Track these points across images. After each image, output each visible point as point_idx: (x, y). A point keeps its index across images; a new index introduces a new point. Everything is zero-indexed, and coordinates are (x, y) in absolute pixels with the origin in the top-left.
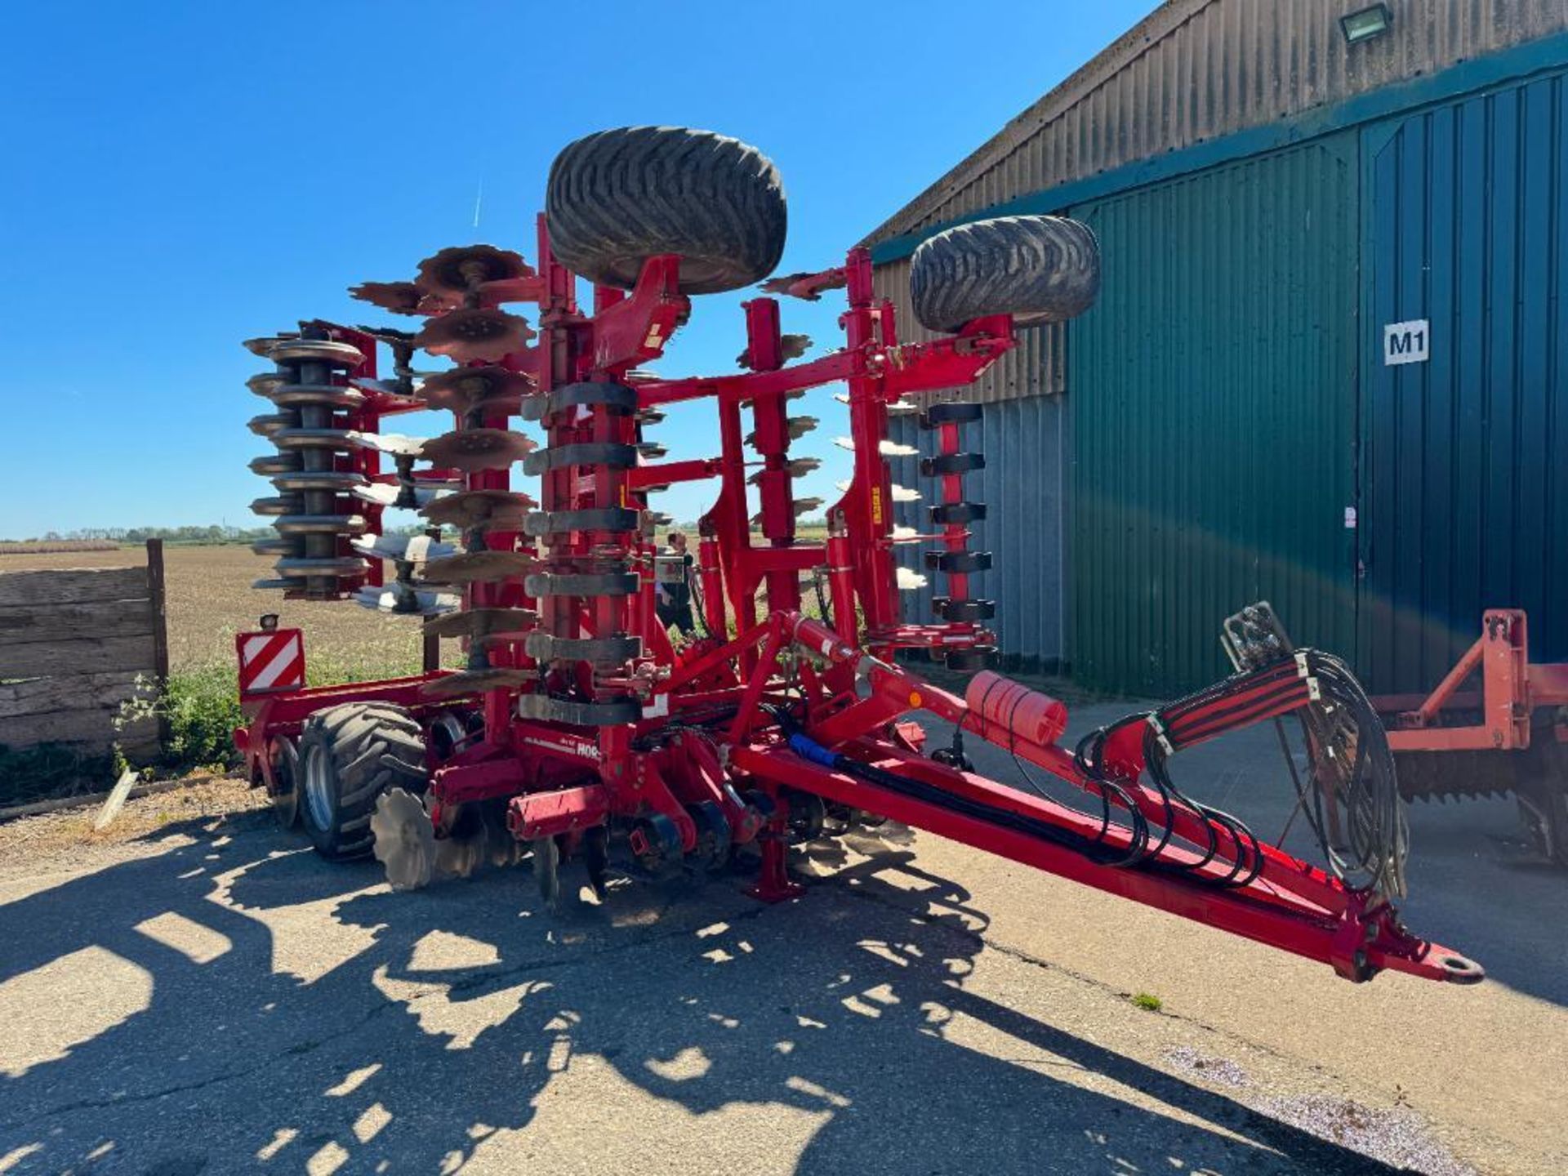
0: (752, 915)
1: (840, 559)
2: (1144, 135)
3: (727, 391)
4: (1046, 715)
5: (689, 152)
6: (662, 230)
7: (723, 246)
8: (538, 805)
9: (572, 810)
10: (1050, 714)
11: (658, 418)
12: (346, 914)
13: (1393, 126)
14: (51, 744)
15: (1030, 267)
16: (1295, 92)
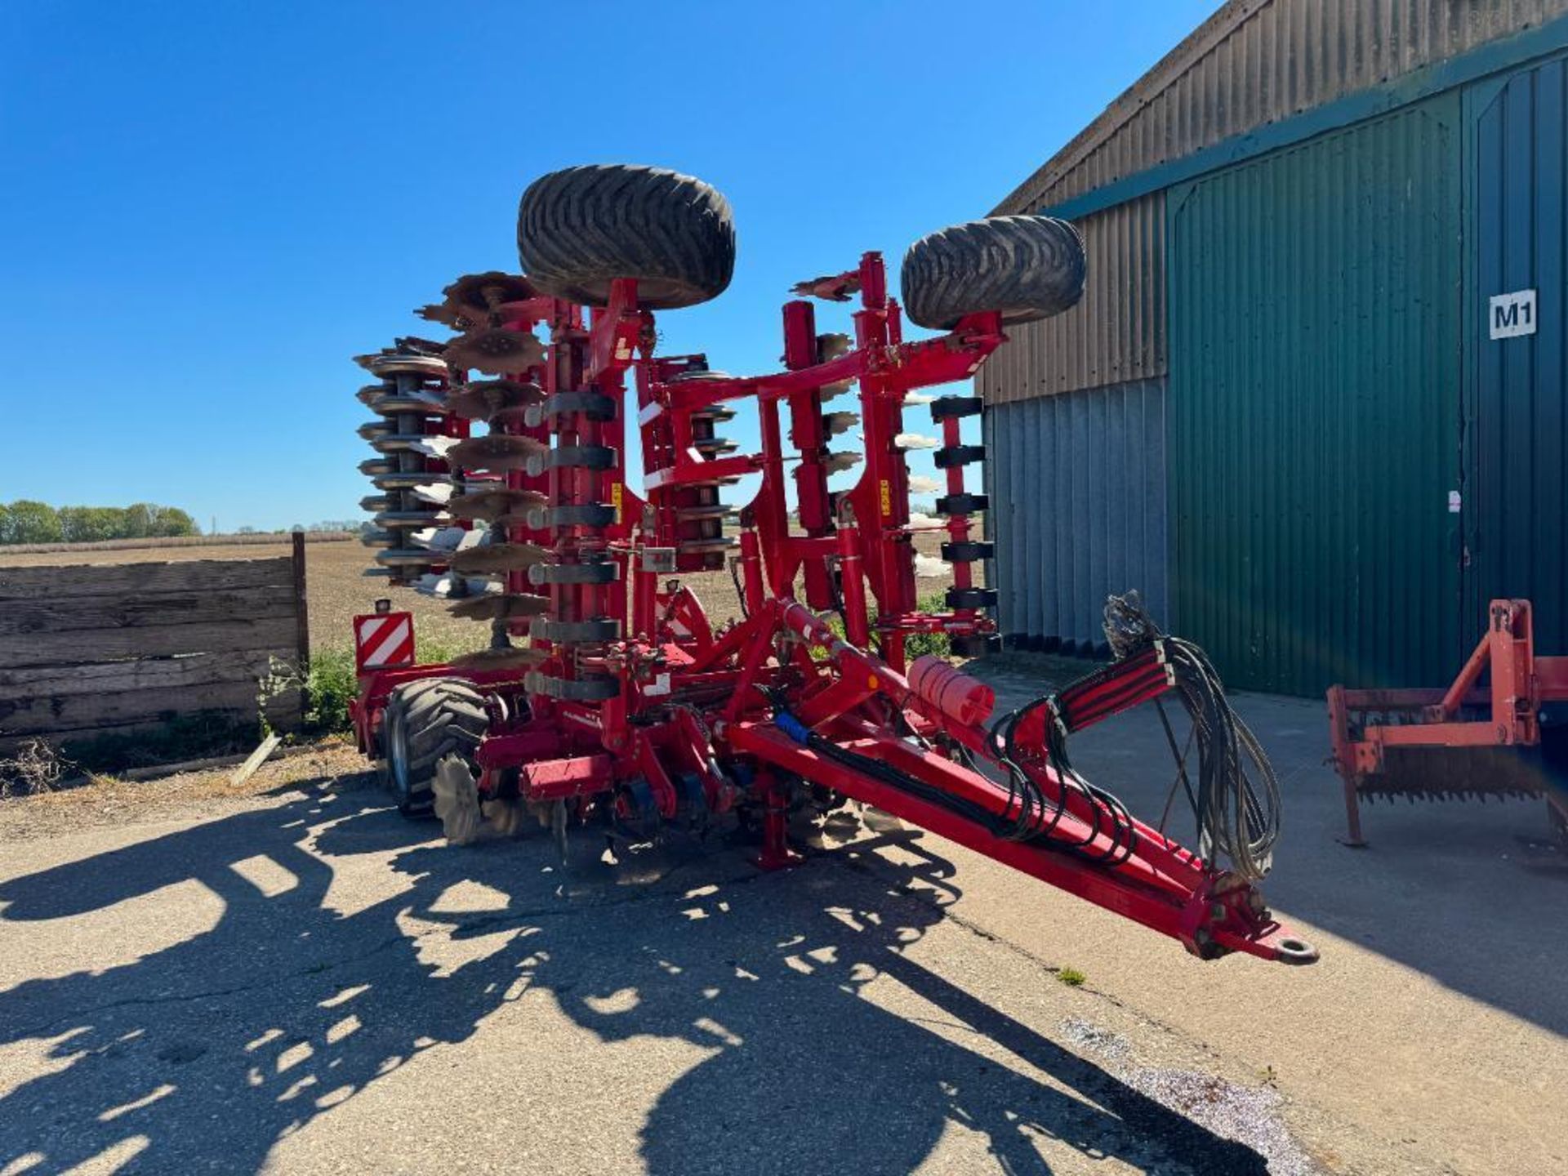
0: (744, 880)
1: (849, 549)
2: (1242, 108)
3: (765, 389)
4: (969, 697)
5: (624, 187)
6: (602, 257)
7: (661, 269)
8: (545, 772)
9: (577, 776)
10: (974, 696)
11: (729, 416)
12: (399, 865)
13: (1498, 84)
14: (210, 711)
15: (1000, 266)
16: (1395, 55)
